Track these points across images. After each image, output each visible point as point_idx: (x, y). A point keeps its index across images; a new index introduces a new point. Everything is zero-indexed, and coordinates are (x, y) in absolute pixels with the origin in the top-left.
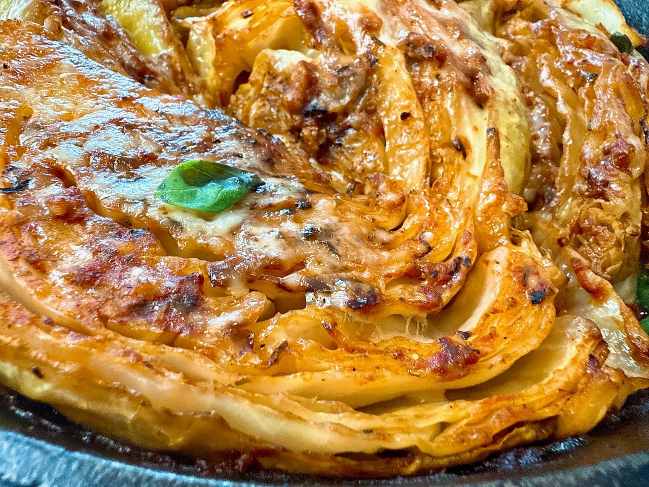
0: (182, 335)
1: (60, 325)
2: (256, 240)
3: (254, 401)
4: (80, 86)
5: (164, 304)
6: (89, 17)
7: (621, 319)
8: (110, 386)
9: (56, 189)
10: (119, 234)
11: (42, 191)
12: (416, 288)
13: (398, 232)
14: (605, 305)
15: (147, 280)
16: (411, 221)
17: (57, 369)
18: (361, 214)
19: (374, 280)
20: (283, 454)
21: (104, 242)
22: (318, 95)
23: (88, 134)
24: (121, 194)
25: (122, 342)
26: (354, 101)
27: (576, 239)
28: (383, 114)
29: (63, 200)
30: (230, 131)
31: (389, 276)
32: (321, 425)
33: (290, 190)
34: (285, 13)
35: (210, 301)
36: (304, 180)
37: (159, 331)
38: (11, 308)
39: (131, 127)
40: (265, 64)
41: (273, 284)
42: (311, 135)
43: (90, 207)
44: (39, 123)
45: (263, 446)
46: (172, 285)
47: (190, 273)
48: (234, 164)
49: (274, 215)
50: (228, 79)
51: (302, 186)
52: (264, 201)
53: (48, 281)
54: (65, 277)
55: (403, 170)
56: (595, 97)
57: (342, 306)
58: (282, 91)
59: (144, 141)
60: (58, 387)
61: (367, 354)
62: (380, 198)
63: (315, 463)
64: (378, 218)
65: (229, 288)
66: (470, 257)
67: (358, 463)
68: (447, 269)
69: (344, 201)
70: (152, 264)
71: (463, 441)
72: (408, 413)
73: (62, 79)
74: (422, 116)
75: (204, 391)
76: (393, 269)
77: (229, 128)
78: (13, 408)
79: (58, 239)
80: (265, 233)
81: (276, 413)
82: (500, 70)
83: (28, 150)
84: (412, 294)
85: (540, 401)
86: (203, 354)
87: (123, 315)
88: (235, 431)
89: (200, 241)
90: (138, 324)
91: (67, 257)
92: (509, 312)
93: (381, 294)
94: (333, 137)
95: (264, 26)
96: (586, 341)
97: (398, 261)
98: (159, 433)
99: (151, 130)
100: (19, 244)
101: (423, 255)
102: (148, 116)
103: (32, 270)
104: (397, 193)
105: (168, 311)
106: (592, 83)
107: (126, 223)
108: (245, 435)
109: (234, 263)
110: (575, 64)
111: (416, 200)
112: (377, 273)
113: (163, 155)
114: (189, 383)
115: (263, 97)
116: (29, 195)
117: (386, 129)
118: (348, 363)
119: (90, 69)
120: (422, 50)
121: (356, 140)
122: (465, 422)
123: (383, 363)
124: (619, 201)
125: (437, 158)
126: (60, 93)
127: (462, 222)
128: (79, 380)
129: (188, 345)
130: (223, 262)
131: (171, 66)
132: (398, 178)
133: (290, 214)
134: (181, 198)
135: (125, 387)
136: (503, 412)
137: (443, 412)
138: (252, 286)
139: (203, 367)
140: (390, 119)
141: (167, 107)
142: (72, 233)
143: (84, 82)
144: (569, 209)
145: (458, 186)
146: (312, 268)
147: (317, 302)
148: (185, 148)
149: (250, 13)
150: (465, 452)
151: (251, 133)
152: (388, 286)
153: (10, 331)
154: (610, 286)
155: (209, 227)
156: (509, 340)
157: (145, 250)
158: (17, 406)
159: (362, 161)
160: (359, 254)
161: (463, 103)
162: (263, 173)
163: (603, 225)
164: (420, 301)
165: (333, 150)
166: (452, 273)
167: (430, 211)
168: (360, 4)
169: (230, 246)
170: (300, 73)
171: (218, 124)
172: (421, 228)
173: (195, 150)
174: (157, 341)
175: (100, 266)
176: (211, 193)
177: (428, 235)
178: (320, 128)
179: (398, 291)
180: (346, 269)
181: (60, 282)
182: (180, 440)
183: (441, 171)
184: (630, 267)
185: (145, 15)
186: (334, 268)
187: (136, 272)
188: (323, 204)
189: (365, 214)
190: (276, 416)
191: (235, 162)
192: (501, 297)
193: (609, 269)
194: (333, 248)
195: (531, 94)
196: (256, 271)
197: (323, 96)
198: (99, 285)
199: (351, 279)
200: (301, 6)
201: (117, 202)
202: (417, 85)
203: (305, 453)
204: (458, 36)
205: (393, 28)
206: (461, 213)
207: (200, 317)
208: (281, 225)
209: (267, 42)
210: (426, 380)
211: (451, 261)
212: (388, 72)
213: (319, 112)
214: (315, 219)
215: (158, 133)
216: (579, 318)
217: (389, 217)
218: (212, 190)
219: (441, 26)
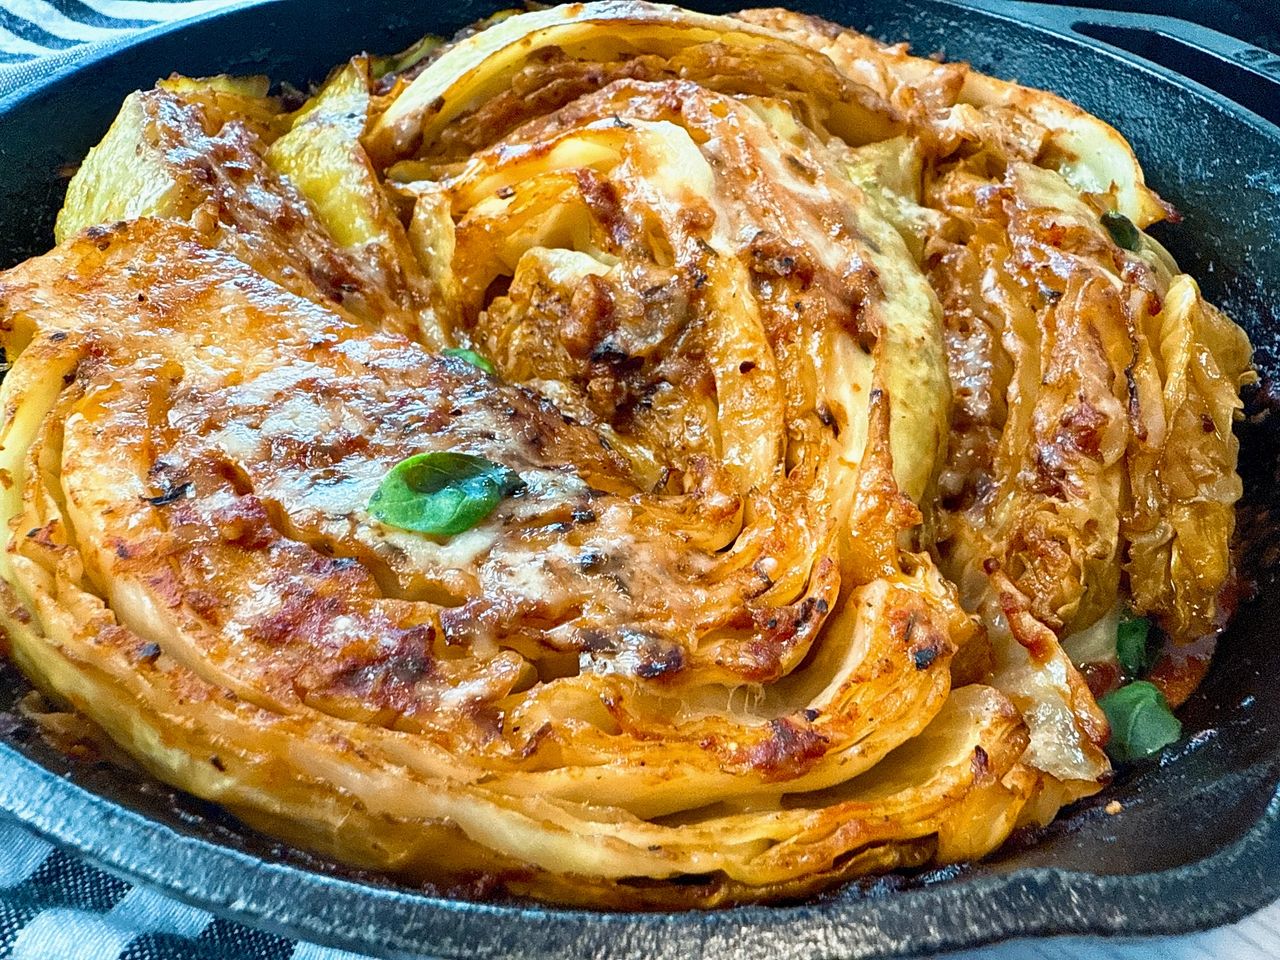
0: (406, 714)
1: (246, 700)
2: (511, 574)
3: (501, 805)
4: (251, 325)
5: (381, 671)
6: (256, 194)
7: (1067, 689)
8: (311, 782)
9: (223, 500)
10: (317, 568)
11: (207, 501)
12: (744, 645)
13: (725, 557)
14: (1048, 667)
15: (358, 636)
16: (747, 539)
17: (244, 759)
18: (670, 529)
19: (683, 633)
20: (540, 876)
21: (295, 579)
22: (614, 330)
23: (266, 407)
24: (319, 506)
25: (327, 724)
26: (670, 341)
27: (1017, 558)
28: (714, 360)
29: (238, 518)
30: (477, 394)
31: (703, 627)
32: (589, 839)
33: (564, 491)
34: (565, 196)
35: (443, 665)
36: (587, 472)
37: (374, 708)
38: (180, 676)
39: (329, 393)
40: (533, 271)
41: (535, 640)
42: (604, 391)
43: (274, 526)
44: (195, 391)
45: (512, 865)
46: (391, 643)
47: (416, 623)
48: (482, 450)
49: (540, 534)
50: (476, 288)
51: (583, 484)
52: (525, 510)
53: (221, 637)
54: (245, 631)
55: (744, 450)
56: (1056, 329)
57: (630, 673)
58: (560, 314)
59: (348, 415)
60: (242, 783)
61: (663, 742)
62: (703, 501)
63: (581, 888)
64: (695, 535)
65: (471, 648)
66: (826, 599)
67: (638, 890)
68: (791, 617)
69: (646, 508)
70: (362, 611)
71: (787, 864)
72: (714, 826)
73: (225, 316)
74: (773, 369)
75: (436, 790)
76: (712, 617)
77: (475, 390)
78: (176, 810)
79: (231, 575)
80: (523, 562)
81: (531, 821)
82: (903, 288)
83: (182, 435)
84: (735, 656)
85: (912, 811)
86: (434, 741)
87: (327, 686)
88: (476, 844)
89: (431, 576)
90: (347, 699)
91: (245, 601)
92: (880, 680)
93: (689, 654)
94: (638, 393)
95: (531, 213)
96: (996, 725)
97: (720, 604)
98: (375, 846)
99: (358, 397)
100: (180, 583)
101: (757, 595)
102: (354, 373)
103: (200, 622)
104: (728, 494)
105: (386, 681)
106: (1054, 306)
107: (324, 548)
108: (488, 850)
109: (478, 610)
110: (1033, 270)
111: (758, 505)
112: (685, 623)
113: (376, 439)
114: (416, 779)
115: (531, 320)
116: (188, 508)
117: (718, 384)
118: (636, 755)
119: (265, 295)
120: (776, 262)
121: (674, 400)
122: (794, 839)
123: (685, 754)
124: (1079, 503)
125: (796, 434)
126: (222, 338)
127: (822, 541)
128: (273, 775)
129: (414, 729)
130: (462, 609)
131: (384, 265)
132: (737, 462)
133: (563, 532)
134: (404, 515)
135: (331, 784)
136: (852, 827)
137: (766, 825)
138: (503, 643)
139: (435, 760)
140: (725, 369)
141: (381, 356)
142: (250, 564)
143: (257, 318)
144: (1010, 510)
145: (826, 481)
146: (592, 616)
147: (595, 667)
148: (408, 426)
149: (510, 191)
150: (792, 880)
151: (508, 396)
152: (702, 642)
153: (182, 708)
154: (1053, 638)
155: (444, 554)
156: (876, 722)
157: (354, 589)
158: (183, 808)
159: (682, 433)
160: (662, 593)
161: (838, 348)
162: (526, 464)
163: (1054, 540)
164: (745, 666)
165: (639, 414)
166: (798, 624)
167: (776, 524)
168: (682, 186)
169: (473, 581)
170: (586, 295)
171: (459, 383)
172: (761, 551)
173: (424, 429)
174: (372, 722)
175: (293, 614)
176: (445, 504)
177: (769, 563)
178: (618, 380)
179: (715, 650)
180: (641, 617)
181: (240, 638)
182: (402, 855)
183: (801, 453)
184: (1100, 604)
185: (342, 181)
186: (624, 617)
187: (342, 623)
188: (614, 514)
189: (677, 529)
190: (532, 827)
191: (484, 446)
192: (870, 658)
193: (1061, 610)
194: (625, 585)
195: (967, 312)
196: (510, 622)
197: (622, 332)
198: (292, 642)
199: (646, 633)
200: (589, 188)
201: (313, 519)
202: (769, 317)
203: (567, 875)
204: (837, 232)
205: (734, 222)
206: (823, 527)
207: (430, 688)
208: (549, 548)
209: (537, 237)
210: (745, 779)
211: (798, 606)
212: (722, 296)
213: (616, 355)
214: (599, 540)
215: (368, 402)
216: (990, 688)
217: (713, 533)
218: (448, 502)
219: (811, 217)
